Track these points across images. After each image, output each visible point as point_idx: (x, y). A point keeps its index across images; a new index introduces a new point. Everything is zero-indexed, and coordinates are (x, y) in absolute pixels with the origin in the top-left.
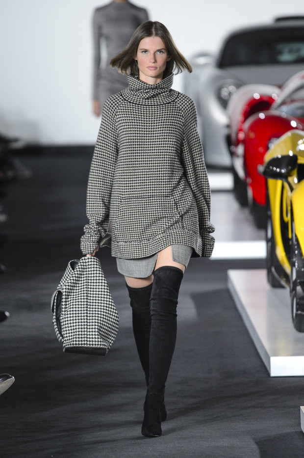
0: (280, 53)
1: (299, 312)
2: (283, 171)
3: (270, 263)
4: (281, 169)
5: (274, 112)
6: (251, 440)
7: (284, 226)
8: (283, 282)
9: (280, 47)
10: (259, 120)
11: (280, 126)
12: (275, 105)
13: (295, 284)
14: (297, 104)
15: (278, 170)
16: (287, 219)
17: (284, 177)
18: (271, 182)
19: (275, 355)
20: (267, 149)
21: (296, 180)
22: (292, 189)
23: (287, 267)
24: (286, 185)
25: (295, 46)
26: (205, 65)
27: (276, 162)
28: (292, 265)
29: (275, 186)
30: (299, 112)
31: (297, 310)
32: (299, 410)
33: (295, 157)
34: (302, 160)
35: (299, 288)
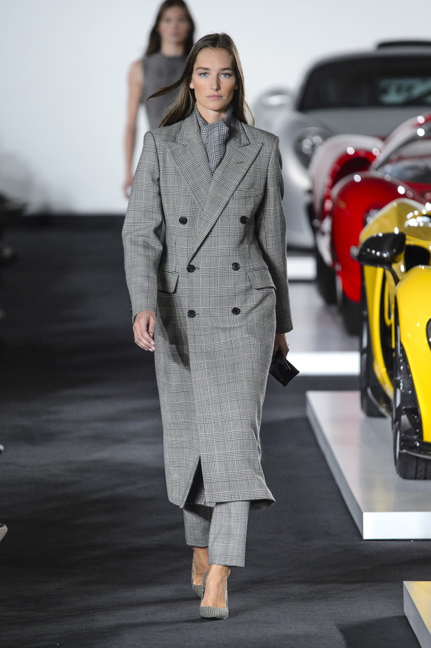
0: (385, 91)
1: (404, 451)
2: (385, 255)
3: (365, 383)
4: (382, 252)
5: (373, 173)
6: (334, 627)
7: (386, 332)
8: (383, 410)
9: (384, 83)
10: (353, 183)
11: (382, 193)
12: (375, 164)
13: (399, 412)
14: (406, 163)
15: (378, 254)
16: (390, 321)
17: (387, 264)
18: (368, 270)
19: (370, 510)
20: (364, 223)
21: (403, 268)
22: (397, 280)
23: (388, 388)
24: (389, 275)
25: (406, 82)
26: (280, 107)
27: (375, 242)
28: (396, 385)
29: (374, 276)
30: (409, 174)
31: (401, 448)
32: (402, 586)
33: (402, 237)
34: (411, 241)
35: (404, 418)
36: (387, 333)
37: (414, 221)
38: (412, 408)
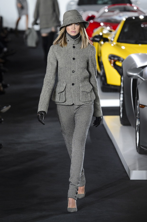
2: (98, 40)
5: (96, 20)
10: (91, 23)
11: (97, 25)
12: (95, 18)
14: (103, 18)
15: (96, 39)
16: (99, 55)
17: (99, 42)
20: (93, 32)
21: (102, 42)
23: (99, 71)
27: (96, 37)
28: (101, 70)
33: (102, 36)
34: (104, 36)
35: (103, 78)
36: (99, 58)
37: (105, 32)
38: (104, 75)
